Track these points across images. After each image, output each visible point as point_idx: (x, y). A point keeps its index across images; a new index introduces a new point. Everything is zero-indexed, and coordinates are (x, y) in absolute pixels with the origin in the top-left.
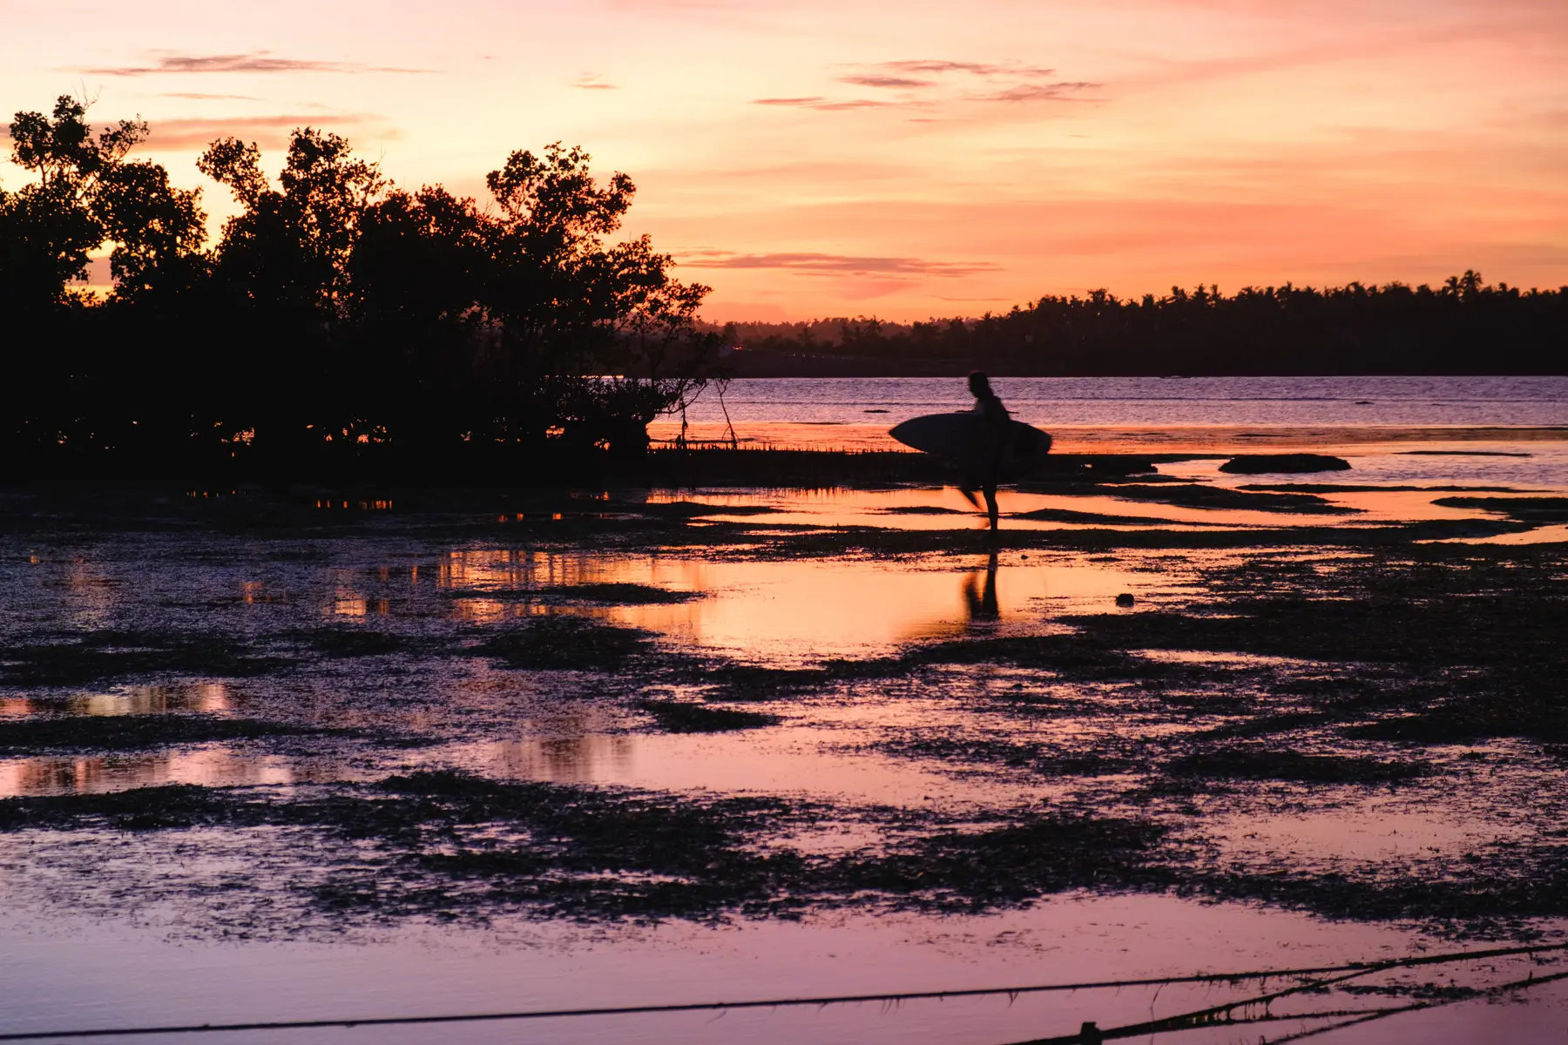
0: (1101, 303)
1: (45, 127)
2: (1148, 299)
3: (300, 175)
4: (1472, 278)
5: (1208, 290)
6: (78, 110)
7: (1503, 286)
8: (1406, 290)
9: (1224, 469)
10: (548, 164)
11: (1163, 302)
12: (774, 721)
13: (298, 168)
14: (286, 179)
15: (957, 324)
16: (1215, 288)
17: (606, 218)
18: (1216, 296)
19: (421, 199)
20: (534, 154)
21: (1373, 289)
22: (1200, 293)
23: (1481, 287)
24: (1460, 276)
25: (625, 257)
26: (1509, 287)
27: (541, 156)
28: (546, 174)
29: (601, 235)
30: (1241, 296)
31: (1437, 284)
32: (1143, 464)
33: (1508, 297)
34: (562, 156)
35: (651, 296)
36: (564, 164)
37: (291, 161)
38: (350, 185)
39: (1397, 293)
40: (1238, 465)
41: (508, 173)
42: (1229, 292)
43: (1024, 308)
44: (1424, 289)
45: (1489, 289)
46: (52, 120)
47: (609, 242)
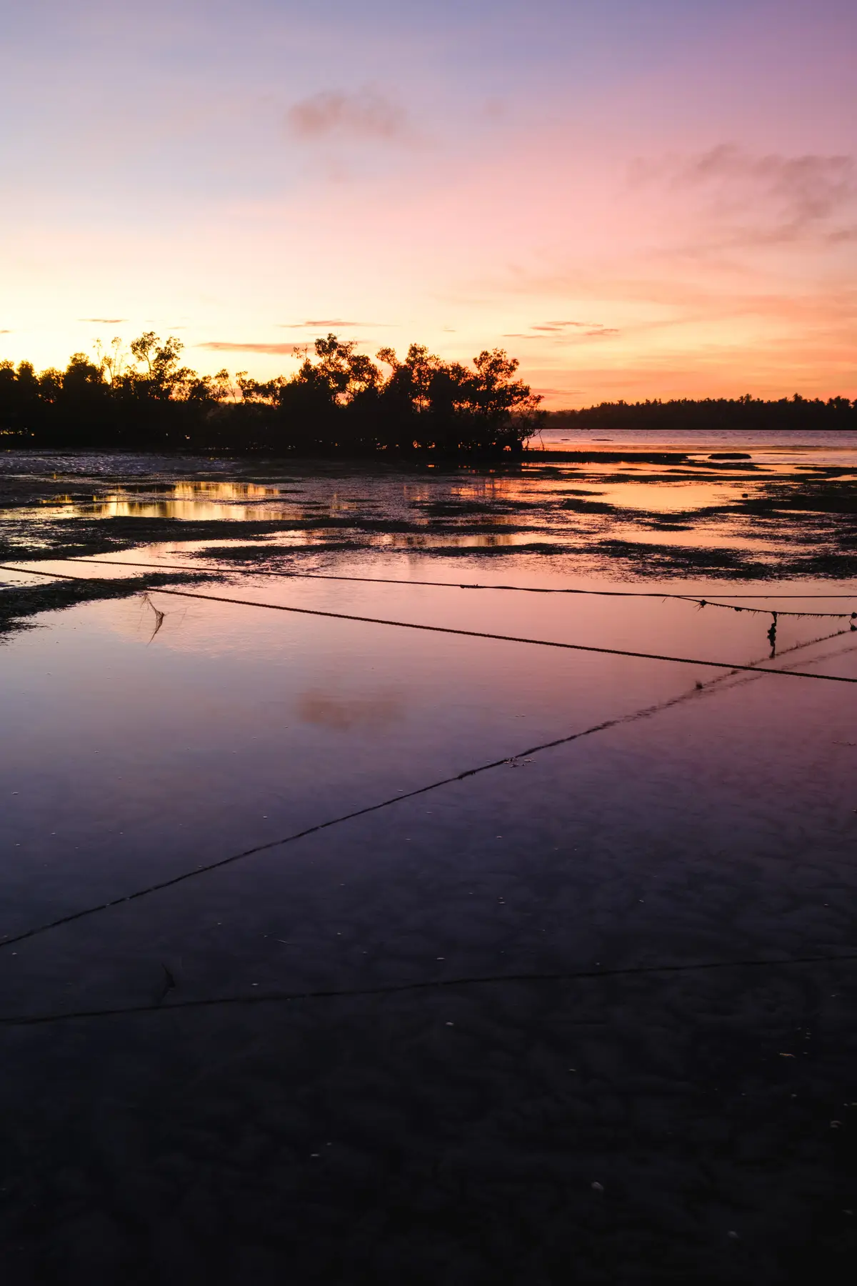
0: (622, 405)
1: (326, 343)
2: (638, 403)
3: (412, 359)
4: (748, 397)
5: (658, 401)
6: (335, 338)
7: (758, 399)
8: (725, 401)
9: (709, 458)
10: (493, 355)
11: (643, 404)
12: (692, 528)
13: (411, 356)
14: (408, 361)
15: (573, 412)
16: (660, 400)
17: (509, 373)
18: (660, 402)
19: (452, 367)
20: (489, 352)
21: (714, 400)
22: (655, 401)
23: (751, 400)
24: (744, 396)
25: (514, 387)
26: (761, 400)
27: (491, 353)
28: (493, 359)
29: (507, 379)
30: (669, 403)
31: (736, 399)
32: (684, 456)
33: (760, 403)
34: (498, 352)
35: (525, 399)
36: (499, 355)
37: (409, 354)
38: (428, 363)
39: (722, 402)
40: (713, 457)
41: (481, 358)
42: (665, 401)
43: (595, 406)
44: (732, 401)
45: (754, 400)
46: (328, 342)
47: (510, 382)
